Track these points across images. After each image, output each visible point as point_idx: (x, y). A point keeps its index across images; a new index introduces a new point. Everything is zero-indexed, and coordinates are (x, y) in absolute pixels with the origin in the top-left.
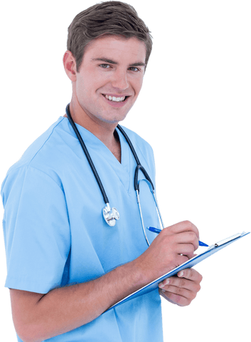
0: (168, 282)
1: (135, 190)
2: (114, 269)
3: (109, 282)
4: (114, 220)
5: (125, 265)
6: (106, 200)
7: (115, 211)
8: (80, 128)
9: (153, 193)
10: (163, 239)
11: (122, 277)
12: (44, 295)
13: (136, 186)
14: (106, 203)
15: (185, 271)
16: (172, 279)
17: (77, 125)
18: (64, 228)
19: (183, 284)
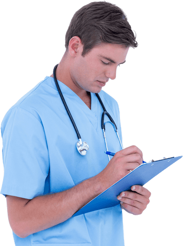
0: (123, 194)
1: (102, 129)
2: (81, 182)
3: (77, 192)
4: (85, 151)
5: (89, 179)
6: (79, 137)
7: (85, 144)
8: (60, 84)
9: (116, 131)
10: (116, 159)
11: (87, 188)
12: (30, 200)
13: (103, 126)
14: (79, 138)
15: (137, 186)
16: (127, 192)
17: (58, 81)
18: (44, 152)
19: (136, 197)
